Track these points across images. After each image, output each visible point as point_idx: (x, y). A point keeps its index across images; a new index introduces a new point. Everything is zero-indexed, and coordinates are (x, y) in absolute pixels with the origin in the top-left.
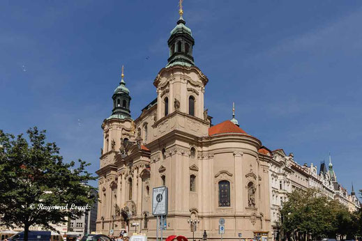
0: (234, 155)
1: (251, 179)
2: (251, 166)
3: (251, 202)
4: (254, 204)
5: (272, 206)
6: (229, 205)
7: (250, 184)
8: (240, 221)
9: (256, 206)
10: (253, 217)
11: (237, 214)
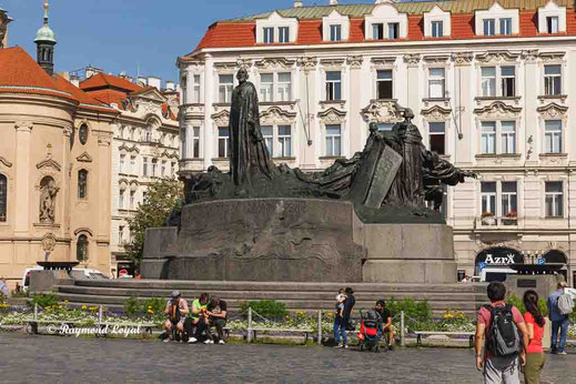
0: (16, 127)
1: (48, 171)
2: (49, 146)
3: (45, 215)
4: (52, 219)
5: (117, 214)
6: (5, 220)
7: (46, 181)
8: (22, 247)
9: (56, 222)
10: (48, 241)
11: (17, 235)
